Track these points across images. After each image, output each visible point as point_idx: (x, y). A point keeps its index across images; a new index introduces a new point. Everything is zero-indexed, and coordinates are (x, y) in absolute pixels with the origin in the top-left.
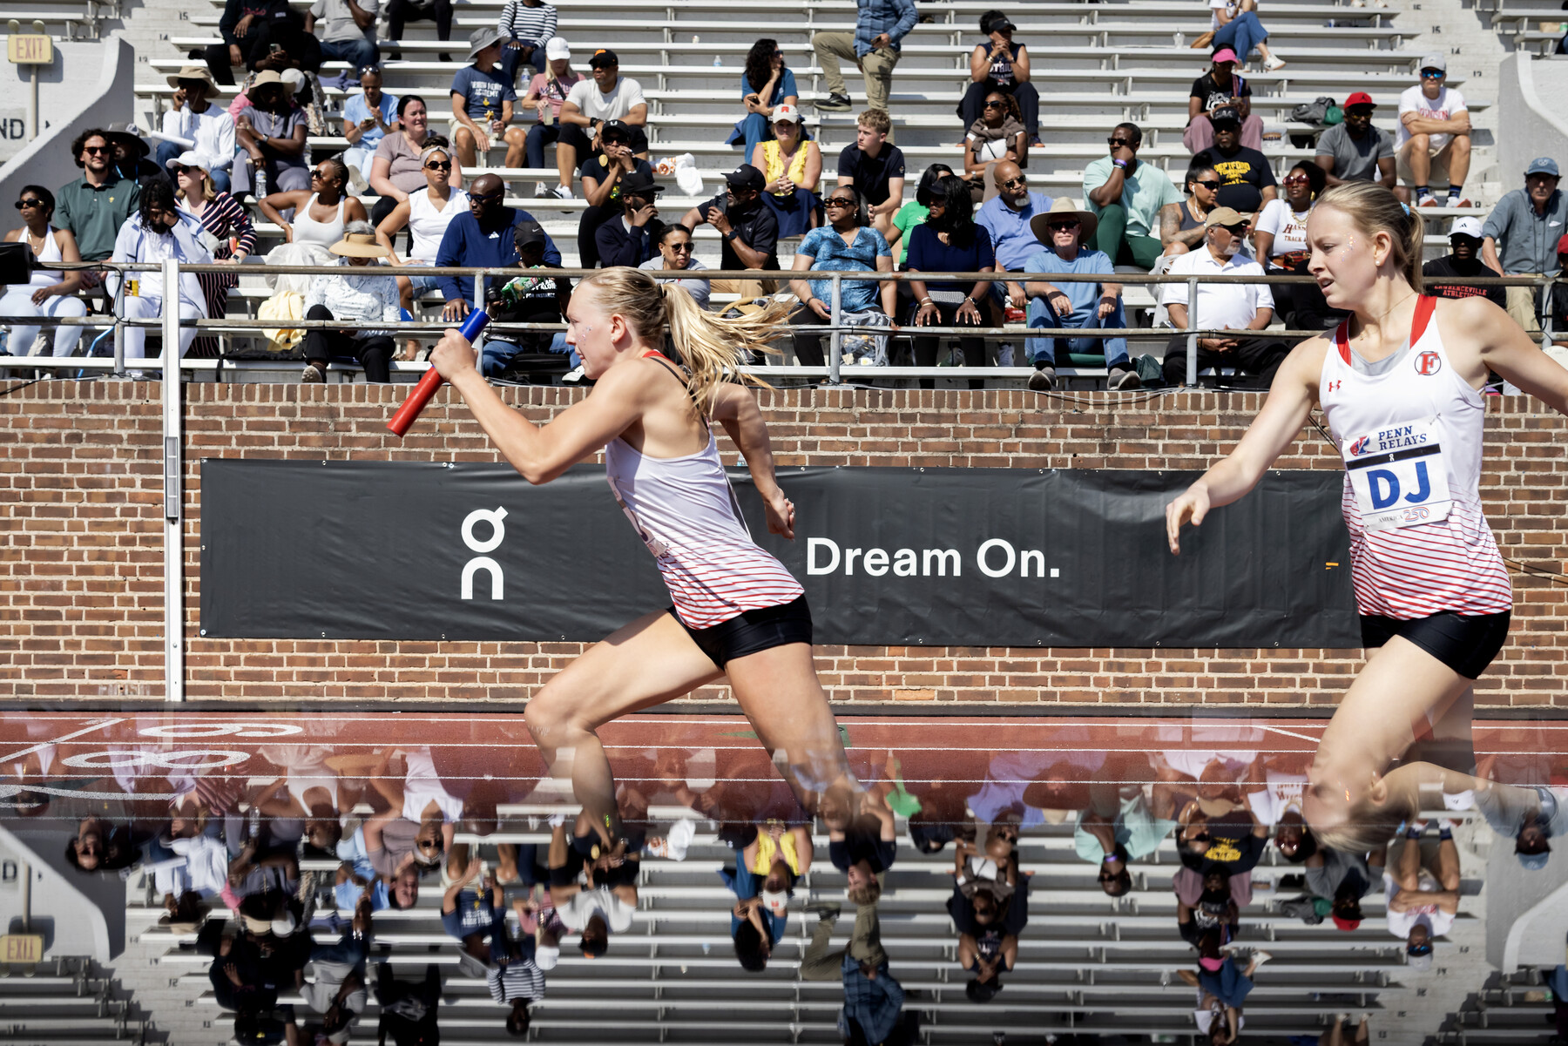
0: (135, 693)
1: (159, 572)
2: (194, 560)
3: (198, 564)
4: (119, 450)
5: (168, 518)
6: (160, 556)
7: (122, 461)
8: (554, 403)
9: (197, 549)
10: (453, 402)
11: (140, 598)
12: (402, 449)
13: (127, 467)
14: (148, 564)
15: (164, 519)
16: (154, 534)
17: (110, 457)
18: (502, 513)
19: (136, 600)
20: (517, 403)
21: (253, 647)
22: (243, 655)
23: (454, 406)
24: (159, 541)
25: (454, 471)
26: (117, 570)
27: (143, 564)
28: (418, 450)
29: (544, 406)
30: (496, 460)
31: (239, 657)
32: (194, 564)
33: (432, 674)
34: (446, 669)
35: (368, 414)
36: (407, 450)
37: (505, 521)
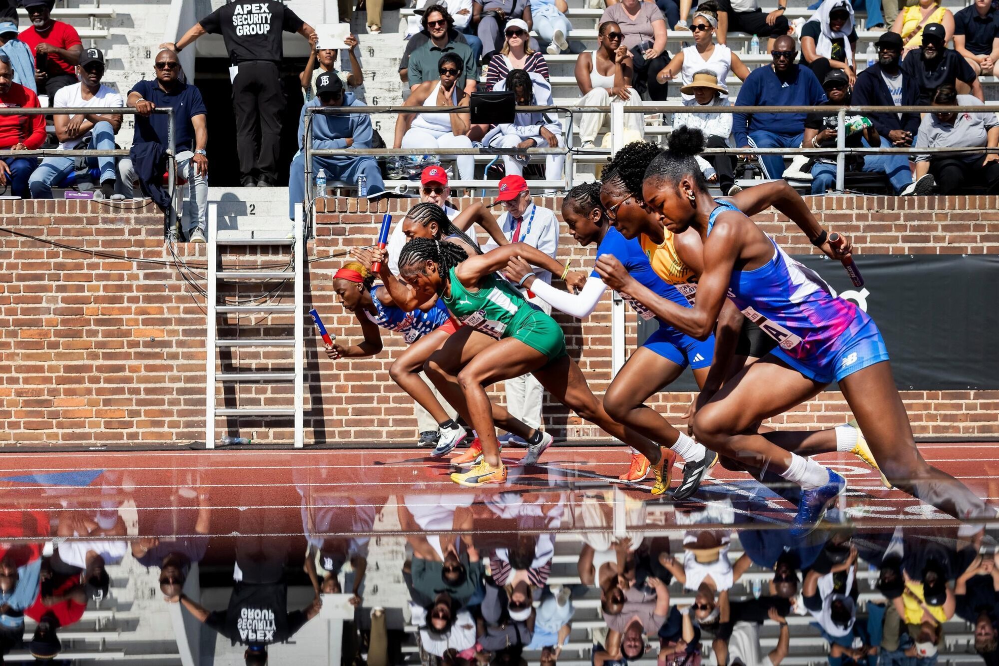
0: (588, 435)
1: (608, 342)
2: (632, 333)
3: (636, 335)
4: (575, 249)
5: (615, 301)
6: (608, 330)
7: (578, 257)
8: (904, 209)
9: (635, 324)
10: (827, 209)
11: (591, 362)
12: (789, 245)
13: (582, 262)
14: (597, 336)
15: (612, 302)
16: (603, 313)
17: (569, 254)
18: (865, 293)
19: (588, 363)
20: (876, 209)
21: (676, 399)
22: (669, 405)
23: (828, 212)
24: (606, 318)
25: (828, 261)
26: (574, 341)
27: (594, 336)
28: (801, 246)
29: (896, 211)
30: (860, 253)
31: (666, 406)
32: (632, 335)
33: (812, 417)
34: (823, 413)
35: (763, 219)
36: (792, 246)
37: (867, 299)
